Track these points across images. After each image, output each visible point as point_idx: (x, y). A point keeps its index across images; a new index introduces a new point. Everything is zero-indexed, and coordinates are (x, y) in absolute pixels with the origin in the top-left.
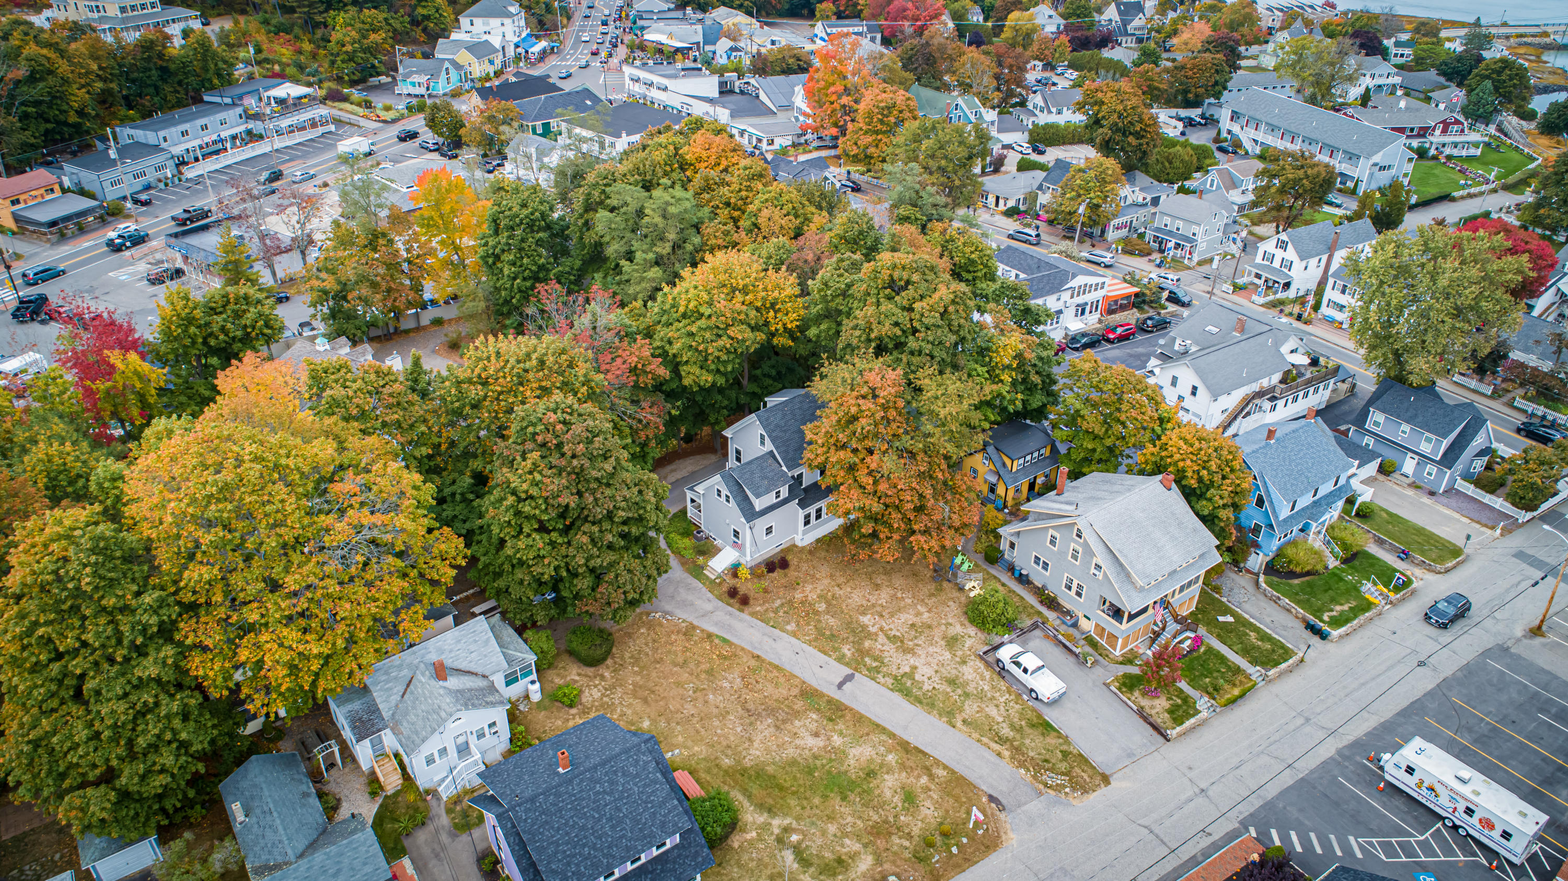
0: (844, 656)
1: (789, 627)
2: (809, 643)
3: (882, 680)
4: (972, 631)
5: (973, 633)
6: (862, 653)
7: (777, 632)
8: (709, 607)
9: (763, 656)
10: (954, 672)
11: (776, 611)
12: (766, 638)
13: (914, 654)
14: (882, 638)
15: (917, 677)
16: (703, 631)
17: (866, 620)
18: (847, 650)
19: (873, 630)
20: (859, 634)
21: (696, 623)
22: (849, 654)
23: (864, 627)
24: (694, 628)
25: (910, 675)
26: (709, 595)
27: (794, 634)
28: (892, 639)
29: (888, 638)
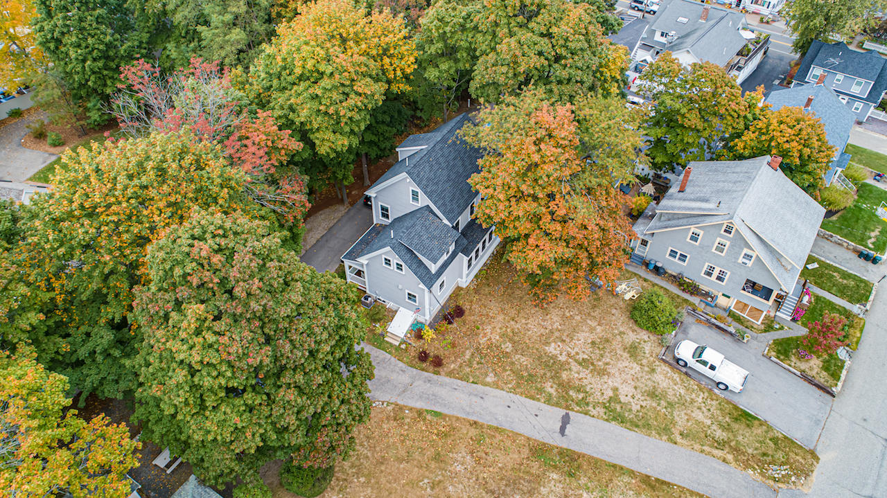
0: (550, 395)
1: (488, 379)
2: (513, 391)
3: (594, 412)
4: (644, 335)
5: (646, 337)
6: (564, 386)
7: (479, 387)
8: (404, 379)
9: (480, 421)
10: (649, 383)
11: (470, 364)
12: (474, 399)
13: (608, 374)
14: (575, 367)
15: (623, 399)
16: (411, 409)
17: (552, 349)
18: (550, 388)
19: (563, 358)
20: (554, 367)
21: (400, 402)
22: (552, 391)
23: (554, 357)
24: (401, 408)
25: (615, 399)
26: (401, 364)
27: (496, 385)
28: (584, 363)
29: (580, 364)
